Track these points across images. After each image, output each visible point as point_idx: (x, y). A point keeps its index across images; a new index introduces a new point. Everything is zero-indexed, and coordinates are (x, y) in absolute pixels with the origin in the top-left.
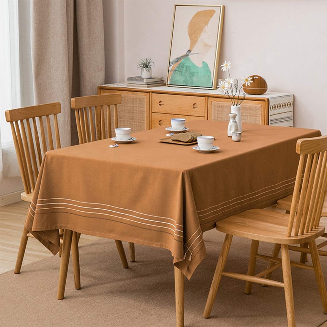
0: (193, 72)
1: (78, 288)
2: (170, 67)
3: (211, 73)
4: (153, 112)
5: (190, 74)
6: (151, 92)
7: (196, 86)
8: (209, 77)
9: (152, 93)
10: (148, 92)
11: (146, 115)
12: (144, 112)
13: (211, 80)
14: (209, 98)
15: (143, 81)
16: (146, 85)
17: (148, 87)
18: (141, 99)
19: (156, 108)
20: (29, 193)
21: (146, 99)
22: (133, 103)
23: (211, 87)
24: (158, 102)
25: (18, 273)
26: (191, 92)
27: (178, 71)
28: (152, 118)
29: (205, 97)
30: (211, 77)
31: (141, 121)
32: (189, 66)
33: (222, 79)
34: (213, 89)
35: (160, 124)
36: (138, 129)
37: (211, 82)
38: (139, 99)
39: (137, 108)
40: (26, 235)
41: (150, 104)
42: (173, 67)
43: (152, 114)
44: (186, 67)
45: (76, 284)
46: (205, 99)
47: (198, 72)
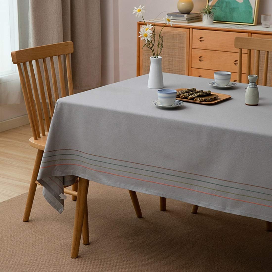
0: (234, 8)
1: (86, 244)
2: (209, 3)
3: (252, 8)
4: (193, 48)
5: (231, 10)
6: (191, 28)
7: (236, 21)
8: (250, 13)
9: (193, 29)
10: (188, 28)
11: (186, 50)
12: (184, 47)
13: (252, 15)
14: (252, 34)
15: (184, 17)
16: (187, 21)
17: (188, 23)
18: (181, 35)
19: (196, 44)
20: (38, 138)
21: (186, 36)
22: (173, 39)
23: (252, 22)
24: (199, 38)
25: (27, 221)
26: (233, 28)
27: (218, 6)
28: (192, 54)
29: (248, 33)
30: (252, 13)
31: (181, 57)
32: (230, 2)
33: (264, 14)
34: (253, 24)
35: (200, 60)
36: (178, 65)
37: (252, 18)
38: (179, 35)
39: (177, 44)
40: (35, 182)
41: (190, 39)
42: (212, 2)
43: (192, 50)
44: (226, 3)
45: (85, 239)
46: (248, 35)
47: (238, 8)
